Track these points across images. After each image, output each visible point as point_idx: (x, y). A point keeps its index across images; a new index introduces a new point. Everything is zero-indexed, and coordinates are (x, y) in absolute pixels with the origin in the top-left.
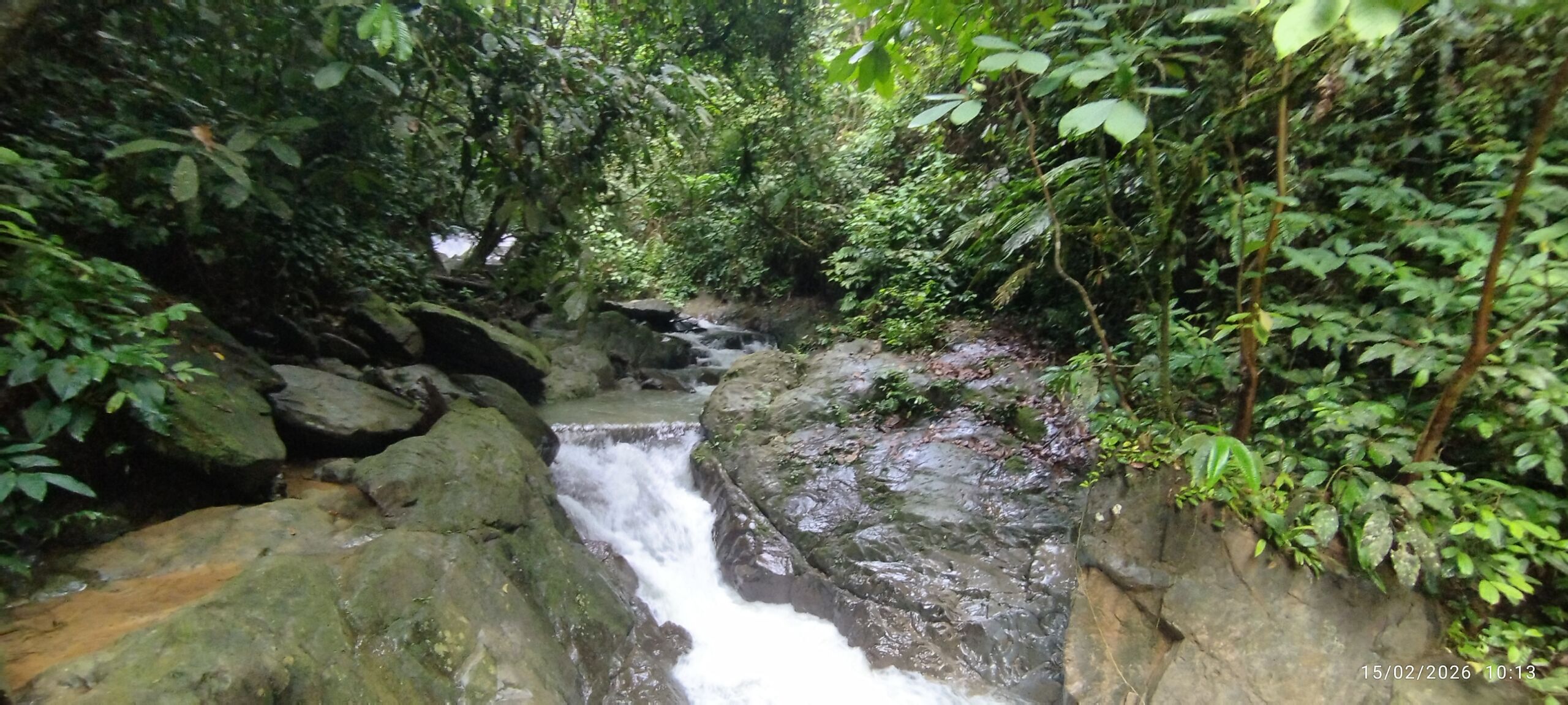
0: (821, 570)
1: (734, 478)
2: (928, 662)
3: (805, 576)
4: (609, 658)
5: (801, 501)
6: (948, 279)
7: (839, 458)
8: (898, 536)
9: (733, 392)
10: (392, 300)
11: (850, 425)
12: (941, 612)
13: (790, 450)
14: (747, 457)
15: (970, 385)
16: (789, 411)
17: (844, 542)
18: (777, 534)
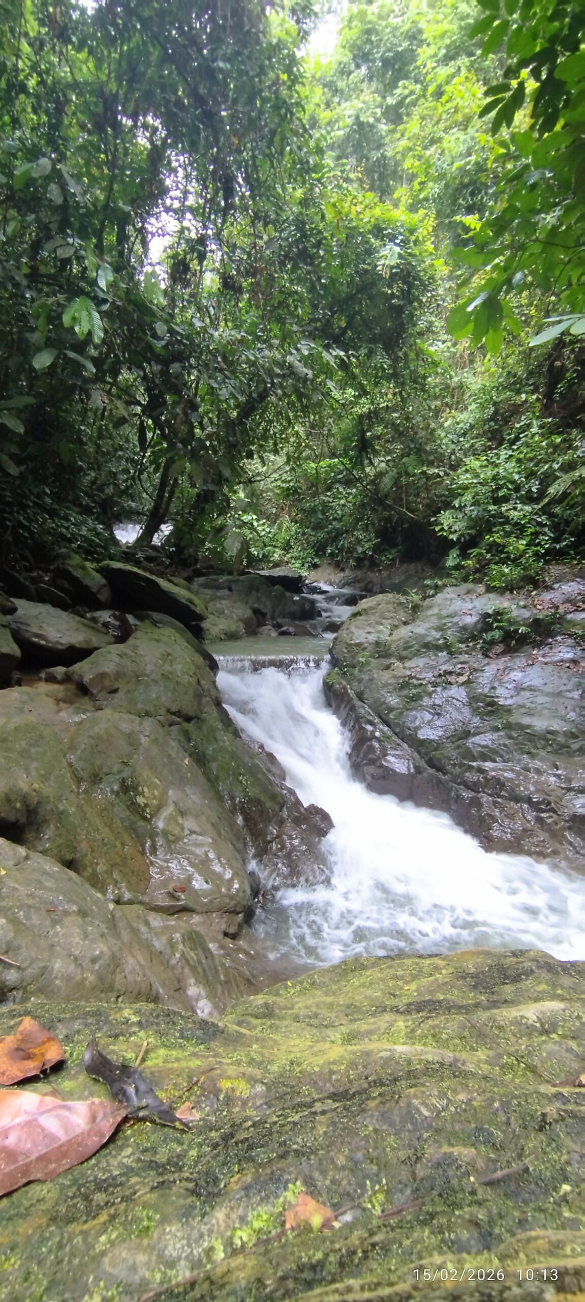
0: (439, 769)
1: (360, 696)
2: (537, 846)
3: (425, 774)
4: (267, 826)
5: (419, 715)
6: (546, 529)
7: (452, 679)
8: (507, 742)
9: (358, 628)
10: (87, 560)
11: (460, 653)
12: (549, 803)
13: (408, 673)
14: (371, 680)
15: (569, 617)
16: (407, 642)
17: (459, 747)
18: (399, 741)
